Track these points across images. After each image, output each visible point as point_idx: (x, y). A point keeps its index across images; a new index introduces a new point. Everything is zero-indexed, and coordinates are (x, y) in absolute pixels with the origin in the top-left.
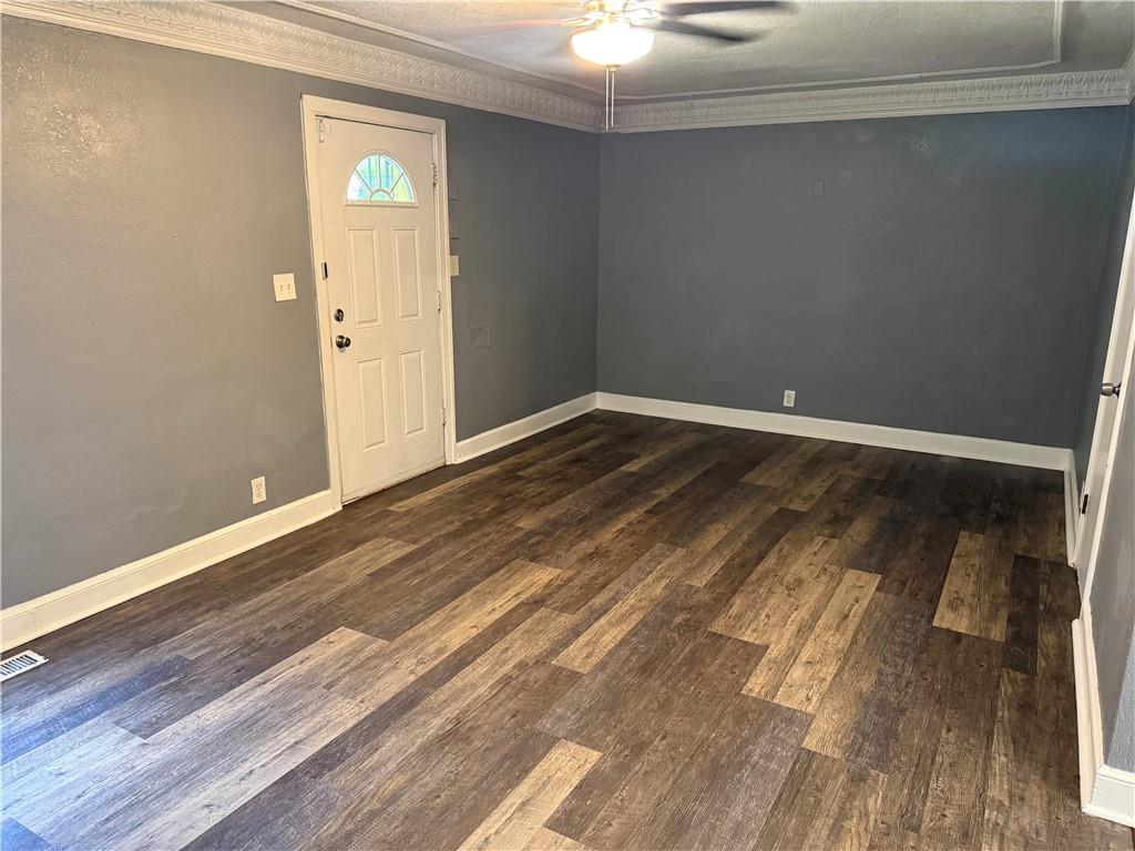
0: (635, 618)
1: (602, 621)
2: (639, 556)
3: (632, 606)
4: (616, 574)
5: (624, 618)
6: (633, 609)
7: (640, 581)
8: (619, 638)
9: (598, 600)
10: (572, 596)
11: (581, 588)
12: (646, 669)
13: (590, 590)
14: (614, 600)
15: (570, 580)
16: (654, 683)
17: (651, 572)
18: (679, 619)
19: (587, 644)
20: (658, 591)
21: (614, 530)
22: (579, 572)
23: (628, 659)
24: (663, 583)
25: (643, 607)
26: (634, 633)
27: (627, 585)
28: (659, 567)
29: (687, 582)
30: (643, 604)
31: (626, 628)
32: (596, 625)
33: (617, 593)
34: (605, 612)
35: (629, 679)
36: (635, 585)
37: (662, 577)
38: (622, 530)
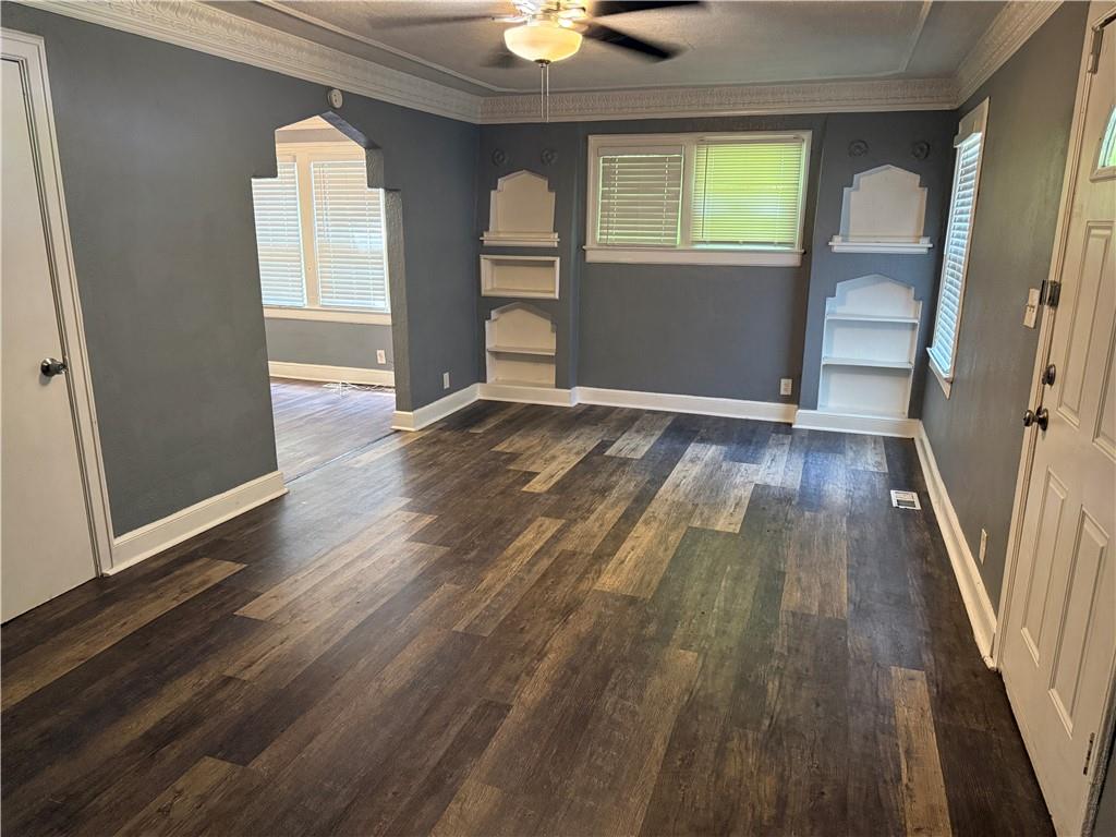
0: (510, 550)
1: (537, 547)
2: (512, 615)
3: (514, 560)
4: (534, 589)
5: (520, 551)
6: (513, 558)
7: (509, 585)
8: (521, 537)
9: (545, 563)
10: (571, 565)
11: (566, 572)
12: (500, 522)
13: (556, 571)
14: (531, 564)
15: (580, 579)
16: (495, 516)
17: (499, 594)
18: (473, 554)
19: (544, 532)
20: (490, 576)
21: (552, 656)
22: (575, 588)
23: (513, 526)
24: (484, 584)
25: (504, 560)
26: (511, 541)
27: (522, 579)
28: (488, 601)
29: (458, 587)
30: (504, 563)
31: (517, 543)
32: (541, 544)
33: (529, 571)
34: (536, 553)
35: (511, 517)
36: (513, 579)
37: (486, 591)
38: (541, 655)
